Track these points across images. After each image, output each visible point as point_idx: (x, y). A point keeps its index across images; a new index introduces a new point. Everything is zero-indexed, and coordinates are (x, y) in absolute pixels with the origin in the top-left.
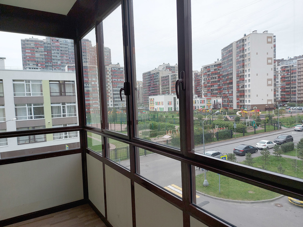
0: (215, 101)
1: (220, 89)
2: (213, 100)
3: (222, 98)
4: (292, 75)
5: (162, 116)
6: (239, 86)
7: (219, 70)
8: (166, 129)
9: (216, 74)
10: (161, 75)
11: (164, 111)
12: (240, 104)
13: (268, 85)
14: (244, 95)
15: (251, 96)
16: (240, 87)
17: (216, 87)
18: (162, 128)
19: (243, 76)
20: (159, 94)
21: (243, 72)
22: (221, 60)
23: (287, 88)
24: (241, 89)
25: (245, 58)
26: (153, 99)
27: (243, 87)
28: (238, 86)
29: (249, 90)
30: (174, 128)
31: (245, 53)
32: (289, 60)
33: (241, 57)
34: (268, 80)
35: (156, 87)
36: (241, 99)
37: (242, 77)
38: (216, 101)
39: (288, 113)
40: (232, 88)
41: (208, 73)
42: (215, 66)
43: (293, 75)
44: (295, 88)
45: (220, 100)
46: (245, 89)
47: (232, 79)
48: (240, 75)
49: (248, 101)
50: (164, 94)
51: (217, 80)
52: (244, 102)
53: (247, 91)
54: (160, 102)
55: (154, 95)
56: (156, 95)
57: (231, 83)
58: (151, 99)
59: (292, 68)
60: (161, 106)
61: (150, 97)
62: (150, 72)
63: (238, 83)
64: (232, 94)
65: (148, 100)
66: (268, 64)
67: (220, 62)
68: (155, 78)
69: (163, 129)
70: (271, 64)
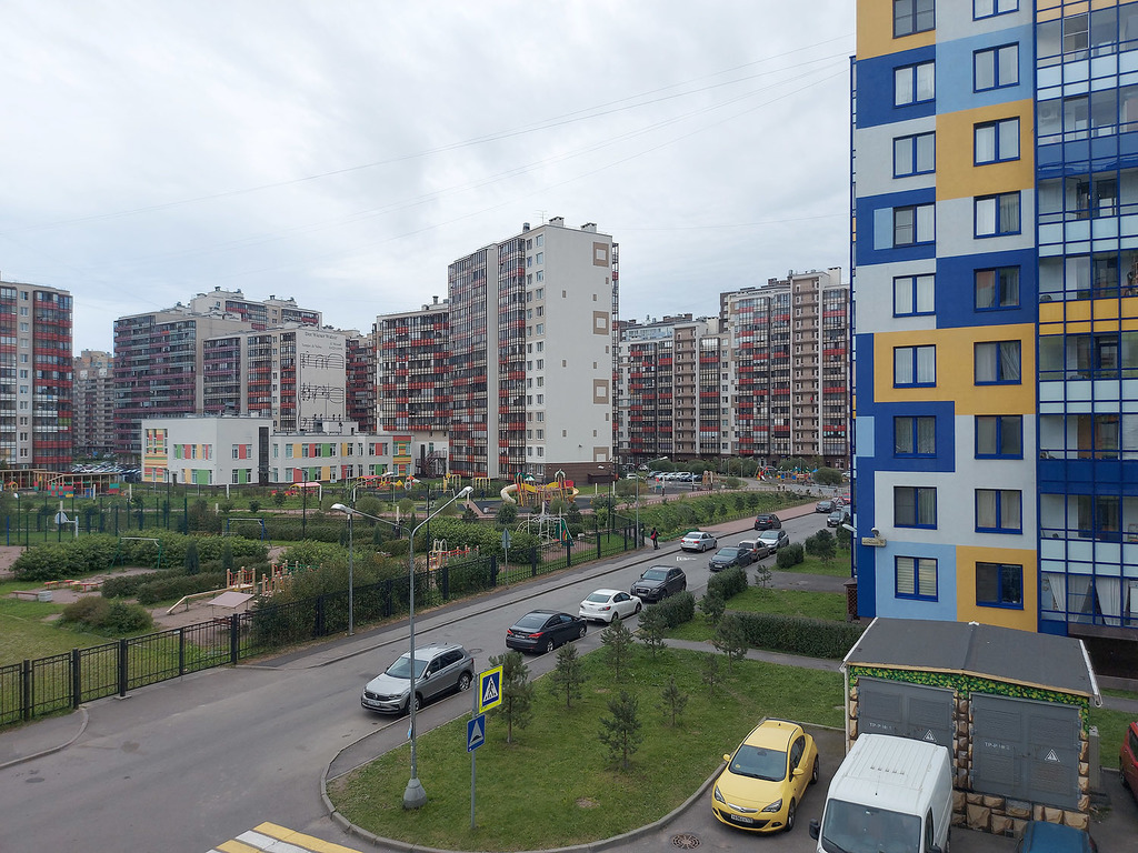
0: (423, 447)
1: (442, 404)
2: (419, 442)
3: (451, 439)
4: (660, 374)
5: (203, 505)
6: (507, 399)
7: (439, 335)
8: (228, 564)
9: (427, 349)
10: (202, 334)
11: (215, 482)
12: (512, 460)
13: (598, 400)
14: (523, 431)
15: (546, 434)
16: (511, 401)
17: (428, 396)
18: (204, 560)
19: (522, 364)
20: (193, 412)
21: (522, 352)
22: (445, 302)
23: (647, 413)
24: (513, 409)
25: (528, 306)
26: (162, 432)
27: (521, 401)
28: (504, 398)
29: (540, 414)
30: (261, 556)
31: (528, 288)
32: (649, 326)
33: (515, 300)
34: (598, 383)
35: (179, 381)
36: (512, 443)
37: (517, 368)
38: (427, 449)
39: (653, 493)
40: (483, 403)
41: (399, 344)
42: (425, 319)
43: (663, 373)
44: (669, 412)
45: (442, 446)
46: (529, 409)
47: (482, 370)
48: (511, 359)
49: (535, 451)
50: (214, 412)
51: (431, 370)
52: (521, 455)
53: (535, 416)
54: (194, 446)
55: (166, 414)
56: (180, 414)
57: (482, 386)
58: (151, 433)
59: (660, 351)
60: (199, 463)
61: (147, 424)
62: (150, 318)
63: (504, 385)
64: (483, 425)
65: (136, 436)
66: (597, 331)
67: (442, 307)
68: (172, 343)
69: (210, 563)
70: (604, 332)
